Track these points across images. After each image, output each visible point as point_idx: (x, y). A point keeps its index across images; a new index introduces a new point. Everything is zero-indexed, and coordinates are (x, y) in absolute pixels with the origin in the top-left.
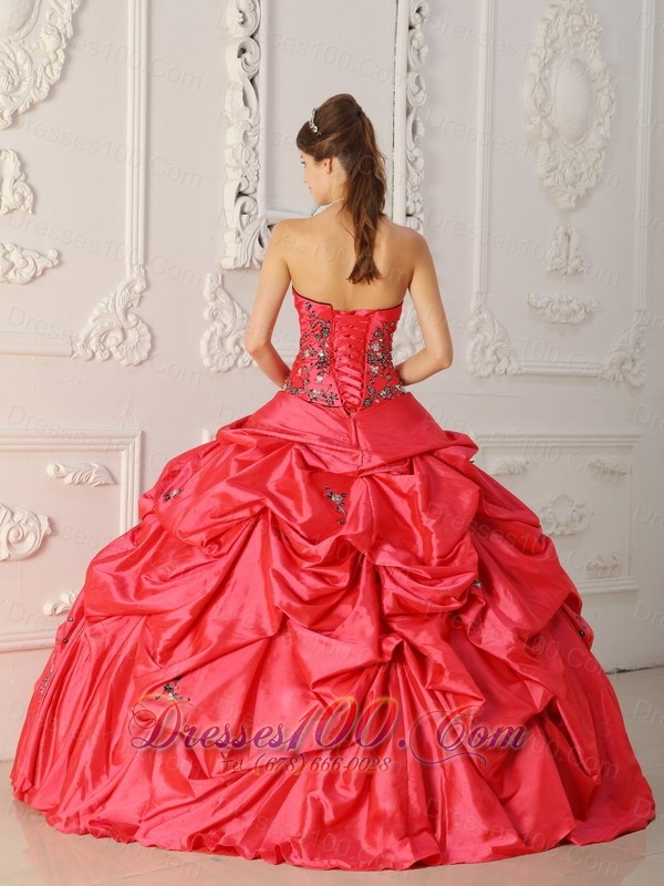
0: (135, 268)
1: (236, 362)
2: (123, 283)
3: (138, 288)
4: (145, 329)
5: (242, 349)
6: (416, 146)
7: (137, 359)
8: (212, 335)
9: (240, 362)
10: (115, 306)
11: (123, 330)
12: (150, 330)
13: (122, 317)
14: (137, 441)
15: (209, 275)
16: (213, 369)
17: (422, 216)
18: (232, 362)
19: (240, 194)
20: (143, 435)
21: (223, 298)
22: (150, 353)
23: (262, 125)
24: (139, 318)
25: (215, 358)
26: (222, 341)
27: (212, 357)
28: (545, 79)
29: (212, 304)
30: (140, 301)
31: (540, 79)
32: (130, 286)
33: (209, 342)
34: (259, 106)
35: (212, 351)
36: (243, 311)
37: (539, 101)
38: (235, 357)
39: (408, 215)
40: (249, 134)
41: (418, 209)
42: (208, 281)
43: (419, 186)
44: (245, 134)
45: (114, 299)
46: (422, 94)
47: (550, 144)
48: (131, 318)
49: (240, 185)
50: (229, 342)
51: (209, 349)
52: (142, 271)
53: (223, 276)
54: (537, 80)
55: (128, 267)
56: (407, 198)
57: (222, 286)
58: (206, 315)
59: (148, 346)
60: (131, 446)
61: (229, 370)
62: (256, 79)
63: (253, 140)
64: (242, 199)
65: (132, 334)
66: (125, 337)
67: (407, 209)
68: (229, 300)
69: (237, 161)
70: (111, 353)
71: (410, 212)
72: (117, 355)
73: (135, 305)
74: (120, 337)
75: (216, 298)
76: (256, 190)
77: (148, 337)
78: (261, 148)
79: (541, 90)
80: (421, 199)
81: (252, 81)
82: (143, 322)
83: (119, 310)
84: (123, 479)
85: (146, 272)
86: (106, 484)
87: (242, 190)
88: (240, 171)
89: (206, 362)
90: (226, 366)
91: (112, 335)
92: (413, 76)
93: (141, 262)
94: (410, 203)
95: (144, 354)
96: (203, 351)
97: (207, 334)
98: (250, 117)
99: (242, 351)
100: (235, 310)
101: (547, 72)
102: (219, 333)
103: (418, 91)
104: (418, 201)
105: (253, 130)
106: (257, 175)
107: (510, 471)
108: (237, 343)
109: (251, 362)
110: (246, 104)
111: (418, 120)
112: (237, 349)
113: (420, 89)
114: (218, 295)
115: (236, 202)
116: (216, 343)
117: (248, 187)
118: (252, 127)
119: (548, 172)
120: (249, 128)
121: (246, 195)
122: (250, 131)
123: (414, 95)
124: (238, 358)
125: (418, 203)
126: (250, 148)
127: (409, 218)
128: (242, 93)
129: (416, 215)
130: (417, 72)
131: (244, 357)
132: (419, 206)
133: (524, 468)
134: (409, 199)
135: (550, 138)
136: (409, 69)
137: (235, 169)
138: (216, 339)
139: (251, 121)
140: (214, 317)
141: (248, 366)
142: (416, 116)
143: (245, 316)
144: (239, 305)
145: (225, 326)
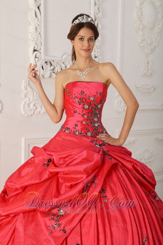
1: (34, 112)
8: (25, 103)
9: (36, 112)
15: (23, 81)
16: (26, 115)
17: (100, 57)
19: (35, 50)
21: (29, 89)
23: (42, 25)
25: (26, 111)
26: (29, 105)
28: (141, 8)
29: (25, 92)
31: (140, 8)
33: (24, 105)
34: (41, 17)
35: (25, 109)
37: (139, 16)
40: (38, 28)
41: (99, 55)
42: (23, 83)
43: (99, 47)
44: (36, 28)
46: (100, 13)
47: (142, 31)
49: (35, 47)
50: (32, 105)
51: (24, 108)
53: (29, 81)
54: (139, 9)
57: (29, 85)
58: (23, 95)
61: (32, 115)
62: (40, 7)
63: (39, 30)
64: (36, 52)
67: (95, 55)
68: (31, 89)
69: (33, 38)
71: (96, 56)
75: (26, 89)
76: (40, 49)
78: (42, 33)
79: (140, 12)
80: (100, 51)
81: (38, 8)
87: (35, 49)
89: (23, 113)
90: (31, 114)
92: (97, 7)
94: (96, 53)
96: (22, 109)
97: (23, 103)
98: (38, 21)
99: (36, 108)
100: (33, 93)
101: (142, 6)
102: (28, 102)
103: (99, 13)
104: (99, 52)
105: (39, 26)
106: (41, 43)
107: (129, 143)
108: (34, 105)
109: (40, 112)
110: (36, 16)
111: (99, 23)
112: (35, 107)
113: (99, 11)
114: (27, 88)
115: (33, 53)
116: (27, 106)
117: (38, 48)
118: (39, 25)
119: (142, 41)
120: (37, 26)
121: (37, 51)
122: (38, 26)
123: (97, 14)
124: (35, 111)
125: (98, 53)
126: (38, 33)
127: (96, 58)
128: (34, 12)
129: (98, 57)
130: (98, 5)
131: (37, 110)
132: (99, 54)
133: (134, 142)
134: (96, 51)
135: (143, 29)
136: (95, 4)
137: (33, 41)
138: (27, 104)
139: (38, 23)
140: (25, 96)
141: (39, 113)
142: (98, 22)
143: (37, 95)
144: (35, 91)
145: (30, 99)
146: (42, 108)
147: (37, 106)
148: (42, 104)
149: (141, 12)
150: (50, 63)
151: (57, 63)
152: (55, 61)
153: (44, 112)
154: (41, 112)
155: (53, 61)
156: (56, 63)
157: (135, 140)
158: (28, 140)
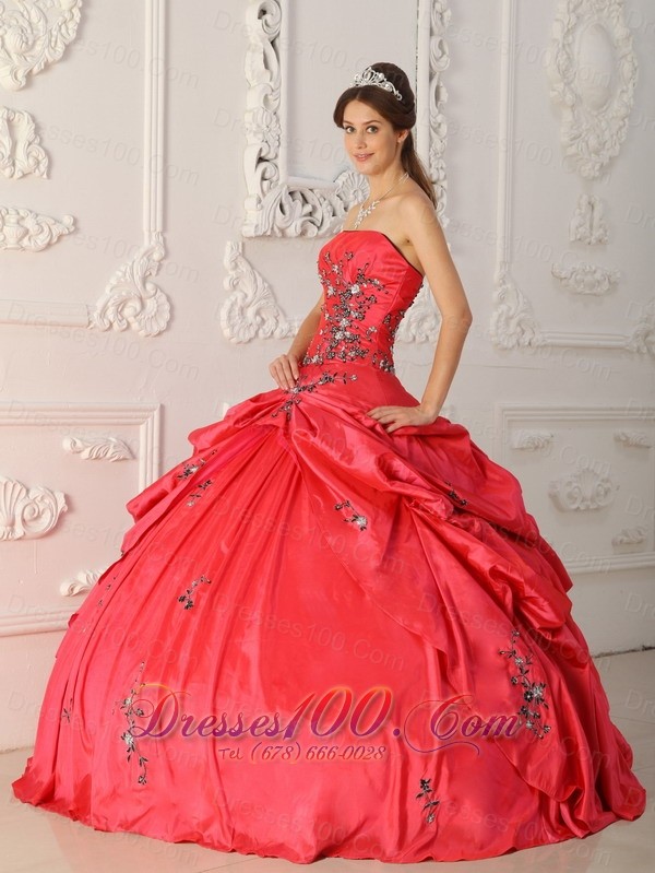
0: (154, 234)
1: (257, 333)
2: (142, 251)
3: (156, 256)
4: (163, 299)
5: (263, 319)
6: (439, 112)
7: (156, 330)
8: (232, 305)
9: (261, 332)
10: (132, 274)
11: (141, 299)
12: (169, 299)
13: (140, 286)
14: (156, 414)
15: (229, 243)
16: (234, 340)
17: (445, 184)
18: (253, 333)
19: (261, 160)
20: (162, 408)
21: (244, 267)
22: (169, 323)
23: (283, 90)
24: (157, 287)
25: (236, 328)
26: (242, 310)
27: (233, 327)
28: (569, 45)
29: (232, 273)
30: (158, 270)
31: (564, 46)
32: (148, 254)
33: (230, 312)
34: (280, 69)
35: (233, 322)
36: (264, 280)
37: (563, 67)
38: (256, 327)
40: (270, 97)
41: (442, 177)
42: (228, 250)
43: (442, 153)
44: (266, 97)
45: (132, 268)
46: (445, 58)
47: (573, 111)
48: (149, 287)
49: (261, 150)
50: (250, 312)
51: (229, 318)
52: (161, 238)
53: (243, 244)
54: (560, 46)
55: (146, 234)
57: (243, 254)
58: (226, 284)
59: (167, 316)
60: (149, 420)
61: (250, 341)
62: (277, 42)
63: (274, 104)
64: (263, 165)
65: (151, 304)
66: (143, 306)
68: (250, 268)
69: (258, 126)
70: (129, 324)
71: (434, 179)
72: (135, 326)
73: (154, 273)
74: (138, 308)
75: (236, 266)
76: (276, 156)
77: (167, 307)
78: (282, 112)
79: (565, 56)
80: (444, 166)
81: (273, 43)
82: (162, 291)
83: (137, 279)
84: (141, 454)
85: (164, 239)
86: (124, 459)
87: (262, 155)
88: (261, 136)
89: (227, 332)
90: (247, 337)
91: (130, 304)
92: (435, 40)
93: (159, 229)
95: (163, 325)
96: (224, 324)
99: (263, 321)
100: (256, 280)
101: (571, 38)
102: (240, 302)
106: (278, 140)
108: (258, 313)
109: (272, 333)
110: (267, 66)
111: (441, 84)
112: (258, 319)
113: (444, 53)
115: (257, 167)
116: (238, 313)
117: (269, 153)
119: (572, 140)
120: (270, 92)
121: (267, 161)
122: (271, 94)
123: (437, 60)
124: (259, 329)
125: (441, 171)
126: (270, 112)
128: (262, 56)
129: (437, 182)
130: (440, 36)
131: (265, 327)
132: (442, 174)
133: (548, 441)
134: (433, 165)
135: (573, 105)
136: (432, 33)
137: (255, 133)
138: (237, 309)
139: (272, 84)
140: (234, 286)
141: (270, 337)
142: (438, 82)
143: (266, 285)
144: (260, 274)
145: (246, 296)
147: (264, 316)
148: (280, 312)
149: (568, 55)
150: (302, 195)
151: (322, 196)
152: (315, 191)
153: (284, 333)
155: (311, 190)
156: (319, 196)
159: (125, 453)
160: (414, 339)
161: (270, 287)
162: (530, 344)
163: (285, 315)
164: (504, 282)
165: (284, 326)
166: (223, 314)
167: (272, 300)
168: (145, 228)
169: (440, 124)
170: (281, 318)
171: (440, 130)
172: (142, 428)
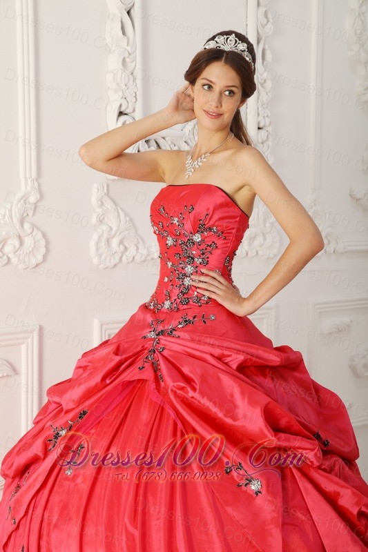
0: (29, 181)
1: (121, 259)
2: (19, 196)
3: (32, 199)
4: (40, 236)
5: (125, 247)
6: (265, 70)
7: (34, 262)
8: (100, 237)
9: (124, 258)
10: (11, 217)
11: (20, 237)
12: (44, 235)
13: (18, 226)
14: (36, 335)
15: (95, 185)
16: (102, 266)
17: (270, 129)
18: (117, 259)
19: (121, 114)
20: (41, 329)
21: (109, 204)
22: (45, 257)
23: (138, 53)
24: (34, 226)
25: (103, 257)
26: (108, 242)
27: (100, 256)
28: (363, 13)
29: (99, 210)
30: (34, 211)
31: (359, 14)
32: (25, 199)
33: (98, 243)
34: (135, 35)
35: (100, 251)
36: (126, 215)
37: (359, 32)
38: (120, 255)
39: (259, 128)
40: (127, 60)
41: (267, 123)
42: (95, 191)
43: (268, 104)
44: (124, 60)
45: (11, 211)
46: (269, 25)
47: (366, 67)
48: (27, 226)
49: (121, 106)
50: (115, 242)
51: (98, 249)
52: (36, 183)
53: (108, 186)
54: (357, 14)
55: (23, 181)
56: (259, 114)
57: (108, 194)
58: (94, 219)
59: (43, 250)
60: (30, 340)
61: (115, 266)
62: (132, 12)
63: (131, 66)
64: (123, 118)
65: (28, 241)
66: (21, 243)
67: (259, 123)
68: (113, 206)
69: (118, 84)
70: (9, 259)
71: (261, 126)
72: (14, 260)
73: (31, 213)
74: (17, 244)
75: (102, 204)
76: (134, 110)
77: (43, 243)
78: (138, 73)
79: (360, 23)
80: (269, 114)
81: (128, 13)
82: (38, 229)
83: (16, 220)
84: (23, 370)
85: (39, 185)
86: (8, 376)
87: (122, 110)
88: (120, 94)
89: (95, 260)
90: (113, 263)
91: (9, 242)
92: (262, 10)
93: (34, 175)
94: (261, 118)
95: (40, 258)
96: (92, 251)
97: (95, 237)
98: (128, 45)
99: (126, 248)
100: (119, 215)
101: (364, 8)
102: (105, 235)
103: (267, 24)
104: (267, 116)
105: (131, 57)
106: (135, 97)
107: (339, 329)
108: (121, 242)
109: (134, 258)
110: (124, 33)
111: (266, 47)
112: (122, 247)
113: (268, 21)
114: (104, 202)
115: (117, 120)
116: (103, 244)
117: (128, 107)
118: (129, 54)
119: (365, 90)
120: (127, 55)
121: (126, 114)
122: (128, 57)
123: (263, 26)
124: (122, 255)
125: (266, 118)
126: (128, 72)
127: (261, 130)
128: (120, 24)
129: (265, 128)
130: (265, 6)
131: (127, 253)
132: (268, 121)
133: (349, 326)
134: (260, 114)
135: (366, 63)
136: (259, 5)
137: (116, 91)
138: (103, 240)
139: (129, 48)
140: (101, 221)
141: (132, 261)
142: (264, 45)
143: (128, 218)
144: (122, 210)
145: (111, 229)
146: (138, 248)
147: (126, 244)
148: (140, 240)
149: (363, 23)
150: (156, 142)
151: (172, 143)
152: (167, 139)
153: (143, 258)
154: (138, 258)
155: (164, 138)
156: (169, 143)
157: (351, 322)
158: (108, 324)
159: (8, 371)
160: (247, 254)
161: (131, 220)
162: (334, 251)
163: (144, 243)
164: (315, 205)
165: (143, 251)
166: (92, 244)
167: (134, 231)
168: (21, 174)
169: (265, 80)
170: (141, 245)
171: (266, 85)
172: (23, 347)
